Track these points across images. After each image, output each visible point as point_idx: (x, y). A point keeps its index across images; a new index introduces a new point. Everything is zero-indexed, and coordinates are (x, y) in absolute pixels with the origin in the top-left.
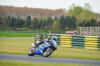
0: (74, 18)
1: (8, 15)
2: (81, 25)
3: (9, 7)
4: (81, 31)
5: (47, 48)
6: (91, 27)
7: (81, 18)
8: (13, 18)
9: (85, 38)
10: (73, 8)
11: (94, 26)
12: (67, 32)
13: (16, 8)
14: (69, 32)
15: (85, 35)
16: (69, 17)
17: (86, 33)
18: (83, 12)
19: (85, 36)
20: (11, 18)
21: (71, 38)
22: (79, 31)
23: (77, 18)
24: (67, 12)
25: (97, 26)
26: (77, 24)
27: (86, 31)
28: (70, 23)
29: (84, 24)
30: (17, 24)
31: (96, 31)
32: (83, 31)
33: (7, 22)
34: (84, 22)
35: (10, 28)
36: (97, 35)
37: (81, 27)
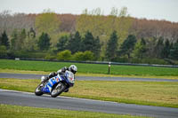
1: (158, 36)
3: (161, 21)
5: (57, 84)
8: (167, 42)
13: (174, 23)
20: (164, 42)
30: (175, 53)
33: (156, 49)
35: (162, 61)
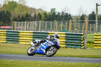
0: (8, 13)
2: (15, 20)
4: (15, 26)
6: (26, 22)
7: (16, 13)
9: (19, 32)
10: (7, 3)
11: (28, 20)
12: (2, 27)
14: (3, 27)
15: (20, 29)
16: (4, 11)
17: (21, 27)
18: (18, 6)
19: (20, 31)
21: (6, 33)
22: (14, 25)
23: (12, 13)
24: (1, 7)
25: (32, 21)
26: (11, 19)
27: (20, 25)
28: (4, 18)
29: (18, 19)
31: (31, 25)
32: (17, 26)
34: (19, 16)
36: (32, 30)
37: (16, 22)
